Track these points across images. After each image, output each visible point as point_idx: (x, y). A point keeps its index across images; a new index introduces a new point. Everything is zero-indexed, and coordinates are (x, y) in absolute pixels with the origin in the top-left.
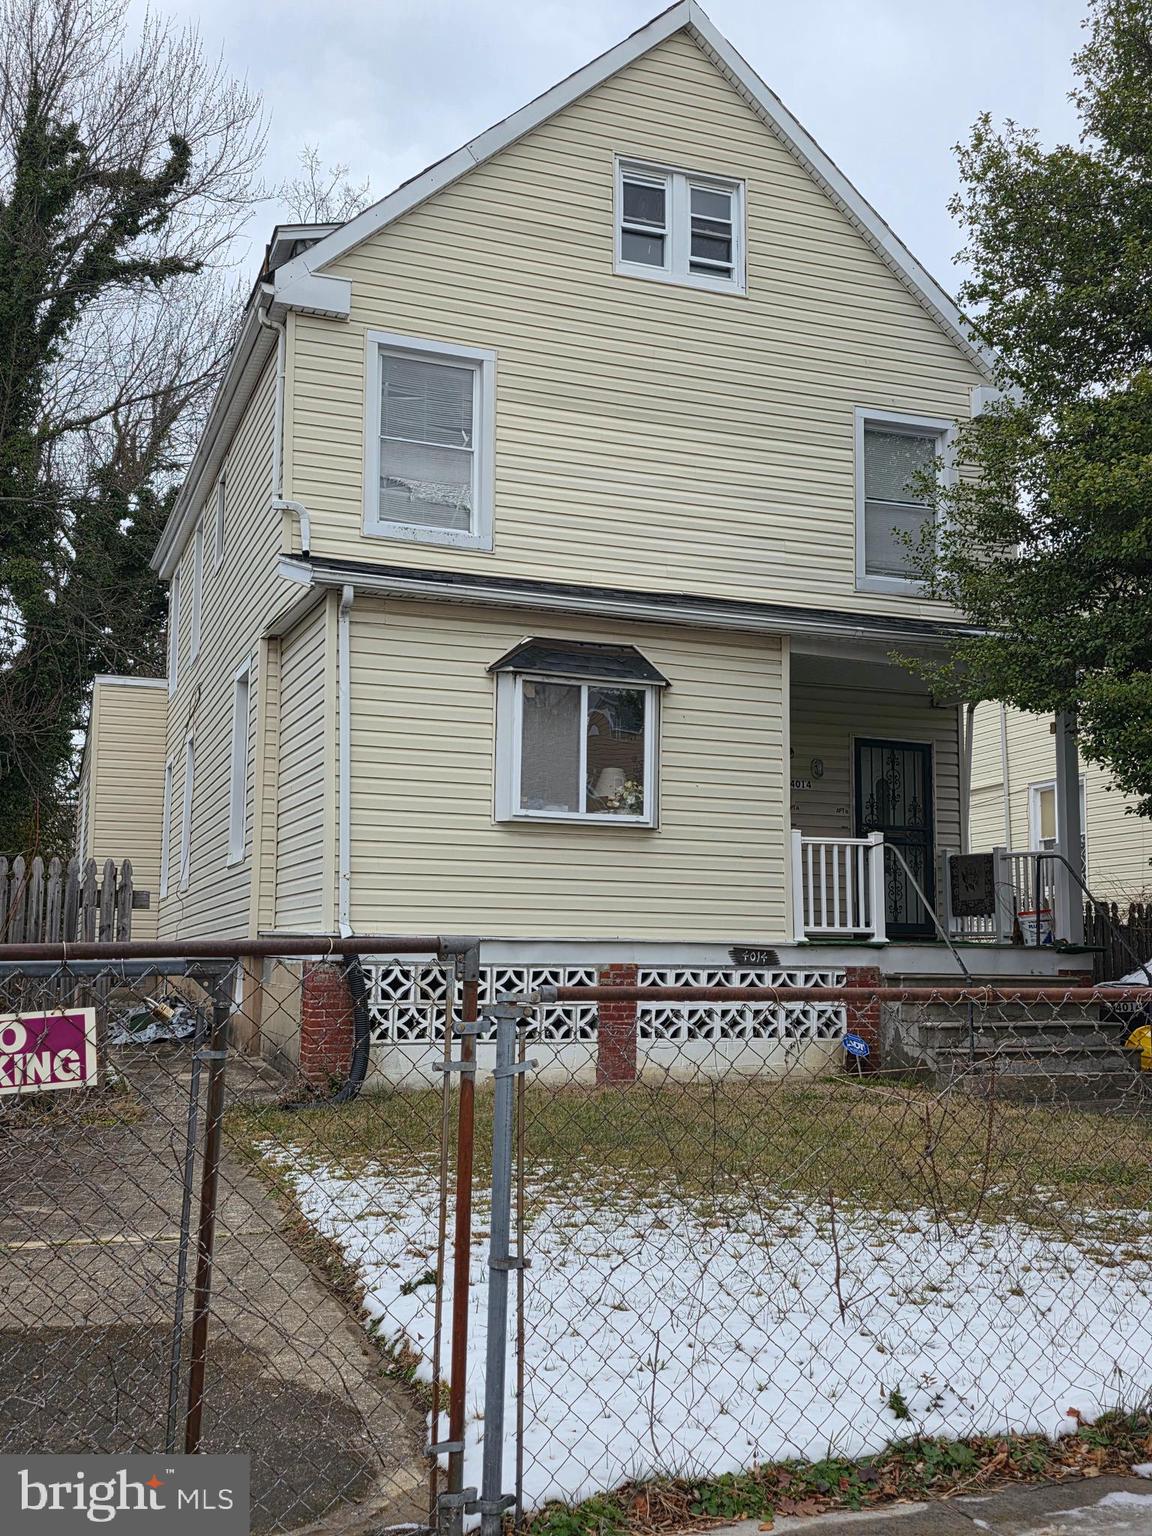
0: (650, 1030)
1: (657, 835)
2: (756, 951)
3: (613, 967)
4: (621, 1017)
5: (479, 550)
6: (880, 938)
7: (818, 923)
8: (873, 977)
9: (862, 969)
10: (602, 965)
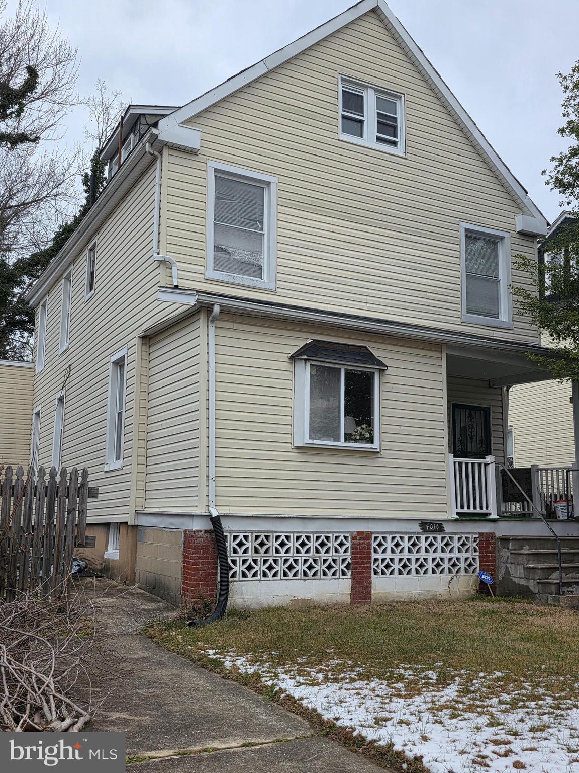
0: (379, 570)
1: (380, 456)
2: (433, 524)
3: (359, 533)
4: (363, 563)
5: (268, 290)
6: (494, 516)
7: (462, 507)
8: (492, 539)
9: (487, 533)
10: (353, 532)
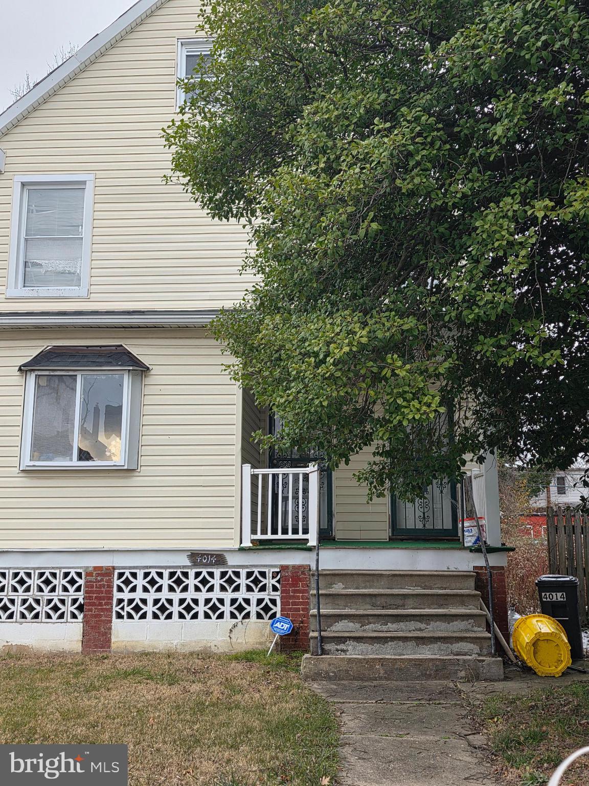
0: (123, 613)
1: (137, 474)
2: (208, 555)
3: (95, 568)
4: (100, 604)
6: (313, 541)
7: (264, 532)
8: (303, 573)
9: (294, 566)
10: (88, 567)
